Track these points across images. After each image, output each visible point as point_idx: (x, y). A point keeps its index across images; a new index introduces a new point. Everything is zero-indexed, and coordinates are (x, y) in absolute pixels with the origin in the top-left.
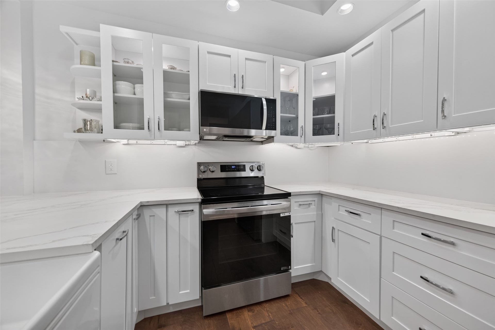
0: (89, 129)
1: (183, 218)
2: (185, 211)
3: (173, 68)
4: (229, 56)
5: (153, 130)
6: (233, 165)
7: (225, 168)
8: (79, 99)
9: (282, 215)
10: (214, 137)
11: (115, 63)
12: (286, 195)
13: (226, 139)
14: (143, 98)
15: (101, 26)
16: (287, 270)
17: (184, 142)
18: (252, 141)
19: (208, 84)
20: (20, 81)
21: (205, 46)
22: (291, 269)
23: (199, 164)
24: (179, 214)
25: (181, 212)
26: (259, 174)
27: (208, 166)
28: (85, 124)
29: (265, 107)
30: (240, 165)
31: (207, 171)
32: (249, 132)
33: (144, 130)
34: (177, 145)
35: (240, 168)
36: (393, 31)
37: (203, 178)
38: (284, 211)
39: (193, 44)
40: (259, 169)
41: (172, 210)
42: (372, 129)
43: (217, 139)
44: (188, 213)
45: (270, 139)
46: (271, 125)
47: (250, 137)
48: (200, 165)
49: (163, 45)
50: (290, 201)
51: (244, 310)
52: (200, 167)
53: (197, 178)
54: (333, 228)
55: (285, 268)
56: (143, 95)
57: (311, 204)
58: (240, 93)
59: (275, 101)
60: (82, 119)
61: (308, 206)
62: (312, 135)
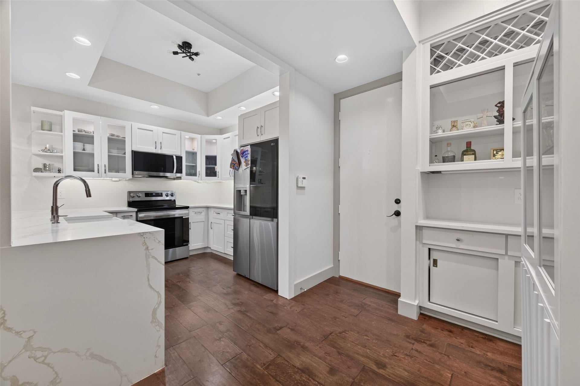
0: (47, 170)
2: (127, 216)
3: (112, 135)
4: (152, 131)
5: (101, 173)
6: (154, 193)
7: (148, 194)
8: (39, 151)
9: (184, 217)
10: (141, 176)
11: (74, 132)
12: (187, 208)
13: (149, 177)
14: (93, 153)
15: (66, 110)
16: (187, 245)
17: (119, 179)
18: (167, 178)
19: (137, 146)
21: (136, 125)
22: (189, 244)
23: (130, 193)
24: (124, 218)
25: (124, 216)
26: (173, 198)
27: (136, 193)
28: (45, 166)
29: (175, 160)
30: (159, 193)
31: (136, 197)
32: (165, 174)
33: (95, 172)
34: (113, 180)
35: (159, 195)
37: (132, 201)
38: (185, 215)
39: (128, 123)
40: (172, 195)
41: (120, 215)
42: (229, 176)
43: (143, 177)
44: (130, 217)
45: (180, 178)
46: (179, 171)
50: (189, 211)
53: (127, 201)
54: (211, 223)
55: (186, 244)
56: (94, 151)
57: (202, 212)
58: (159, 152)
59: (181, 157)
60: (42, 163)
61: (200, 213)
62: (206, 176)
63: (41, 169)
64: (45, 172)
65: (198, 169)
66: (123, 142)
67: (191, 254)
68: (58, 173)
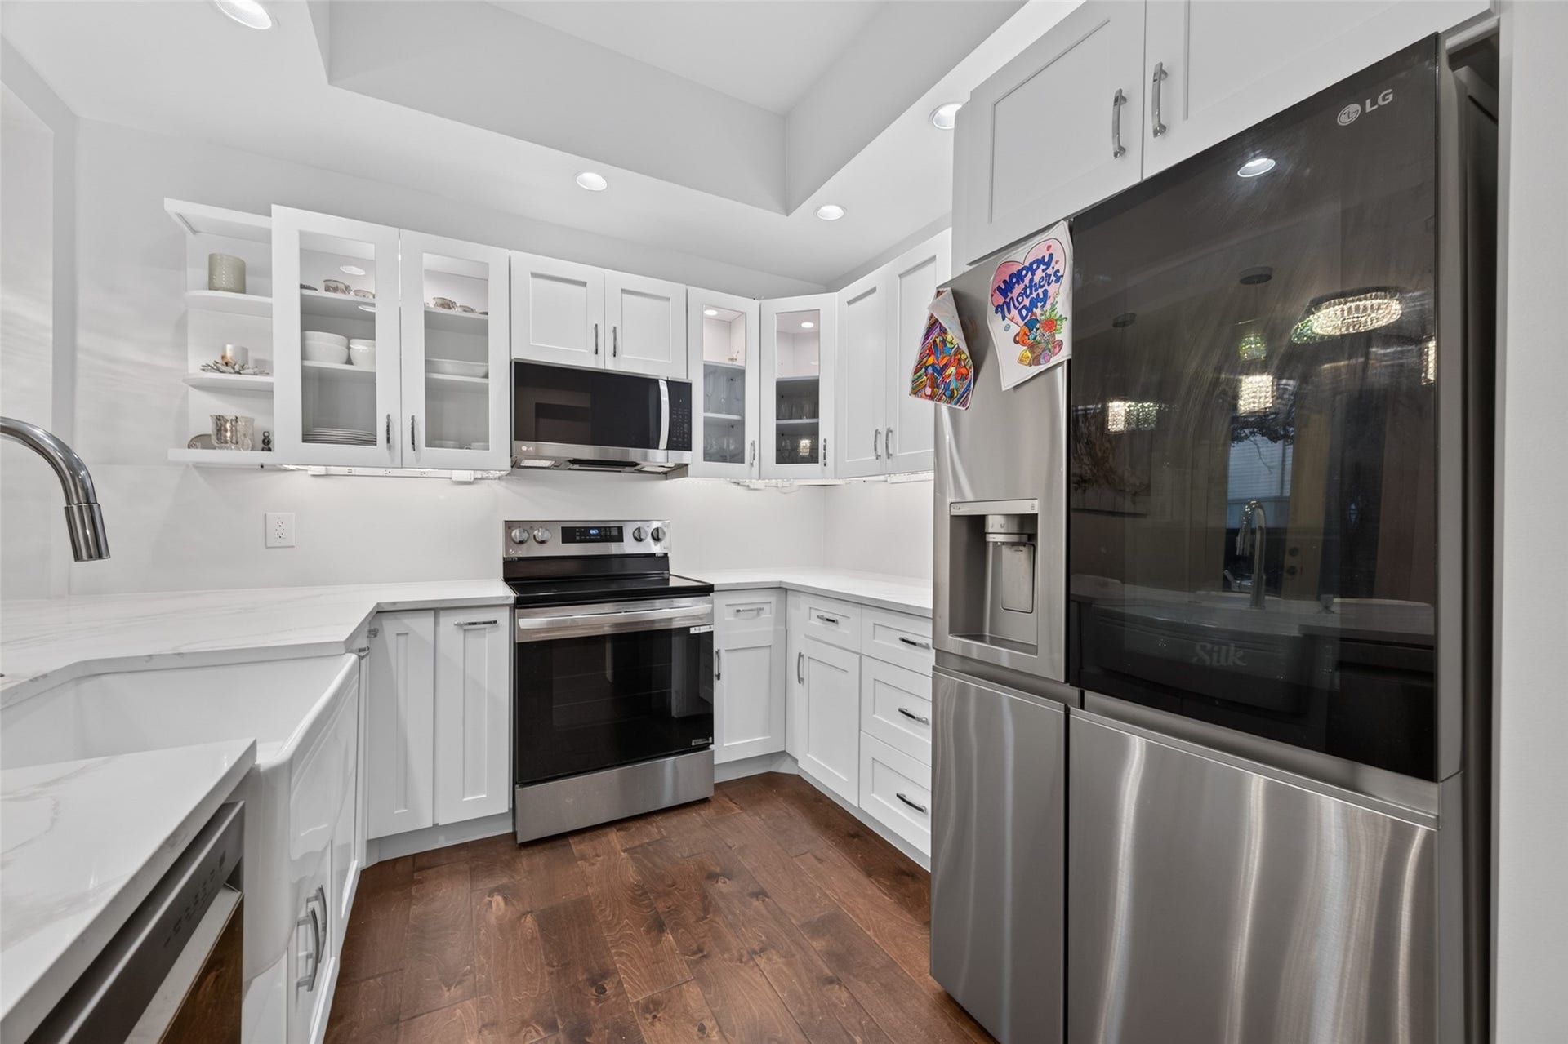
0: (229, 439)
1: (473, 640)
2: (475, 624)
3: (447, 304)
4: (584, 284)
5: (398, 447)
6: (593, 528)
7: (571, 534)
8: (206, 368)
9: (692, 631)
10: (547, 463)
11: (307, 292)
12: (705, 590)
13: (577, 467)
14: (373, 371)
15: (274, 207)
16: (705, 747)
17: (472, 472)
18: (640, 471)
19: (532, 344)
20: (49, 322)
21: (525, 262)
22: (713, 743)
23: (509, 525)
24: (465, 630)
25: (466, 624)
26: (656, 549)
27: (531, 528)
28: (220, 430)
29: (665, 398)
30: (610, 527)
31: (529, 542)
32: (627, 455)
33: (376, 445)
34: (453, 479)
35: (611, 533)
36: (901, 276)
37: (518, 558)
38: (699, 622)
39: (496, 258)
40: (655, 535)
41: (448, 622)
42: (874, 458)
43: (555, 467)
44: (485, 629)
45: (681, 470)
46: (680, 440)
47: (634, 464)
48: (509, 528)
49: (424, 254)
50: (711, 603)
51: (608, 830)
52: (510, 531)
53: (504, 558)
54: (800, 655)
55: (700, 742)
56: (375, 363)
57: (763, 609)
58: (607, 368)
59: (688, 386)
60: (212, 414)
61: (755, 613)
62: (777, 463)
63: (210, 435)
64: (220, 448)
65: (751, 434)
66: (480, 329)
67: (721, 777)
68: (263, 450)
